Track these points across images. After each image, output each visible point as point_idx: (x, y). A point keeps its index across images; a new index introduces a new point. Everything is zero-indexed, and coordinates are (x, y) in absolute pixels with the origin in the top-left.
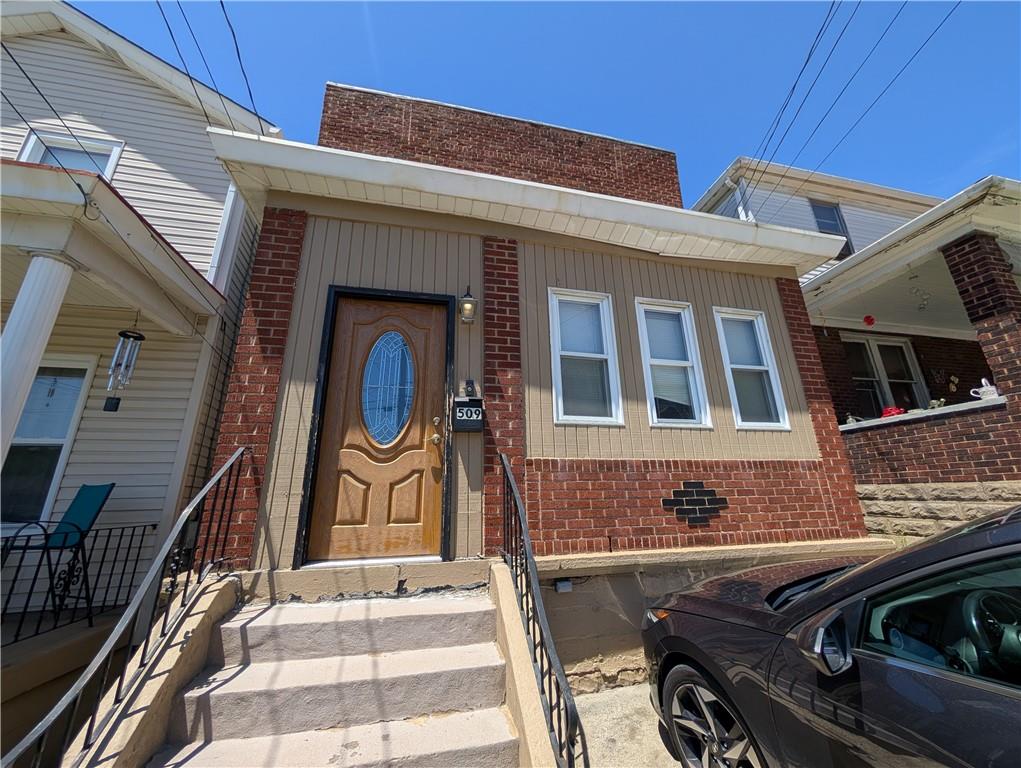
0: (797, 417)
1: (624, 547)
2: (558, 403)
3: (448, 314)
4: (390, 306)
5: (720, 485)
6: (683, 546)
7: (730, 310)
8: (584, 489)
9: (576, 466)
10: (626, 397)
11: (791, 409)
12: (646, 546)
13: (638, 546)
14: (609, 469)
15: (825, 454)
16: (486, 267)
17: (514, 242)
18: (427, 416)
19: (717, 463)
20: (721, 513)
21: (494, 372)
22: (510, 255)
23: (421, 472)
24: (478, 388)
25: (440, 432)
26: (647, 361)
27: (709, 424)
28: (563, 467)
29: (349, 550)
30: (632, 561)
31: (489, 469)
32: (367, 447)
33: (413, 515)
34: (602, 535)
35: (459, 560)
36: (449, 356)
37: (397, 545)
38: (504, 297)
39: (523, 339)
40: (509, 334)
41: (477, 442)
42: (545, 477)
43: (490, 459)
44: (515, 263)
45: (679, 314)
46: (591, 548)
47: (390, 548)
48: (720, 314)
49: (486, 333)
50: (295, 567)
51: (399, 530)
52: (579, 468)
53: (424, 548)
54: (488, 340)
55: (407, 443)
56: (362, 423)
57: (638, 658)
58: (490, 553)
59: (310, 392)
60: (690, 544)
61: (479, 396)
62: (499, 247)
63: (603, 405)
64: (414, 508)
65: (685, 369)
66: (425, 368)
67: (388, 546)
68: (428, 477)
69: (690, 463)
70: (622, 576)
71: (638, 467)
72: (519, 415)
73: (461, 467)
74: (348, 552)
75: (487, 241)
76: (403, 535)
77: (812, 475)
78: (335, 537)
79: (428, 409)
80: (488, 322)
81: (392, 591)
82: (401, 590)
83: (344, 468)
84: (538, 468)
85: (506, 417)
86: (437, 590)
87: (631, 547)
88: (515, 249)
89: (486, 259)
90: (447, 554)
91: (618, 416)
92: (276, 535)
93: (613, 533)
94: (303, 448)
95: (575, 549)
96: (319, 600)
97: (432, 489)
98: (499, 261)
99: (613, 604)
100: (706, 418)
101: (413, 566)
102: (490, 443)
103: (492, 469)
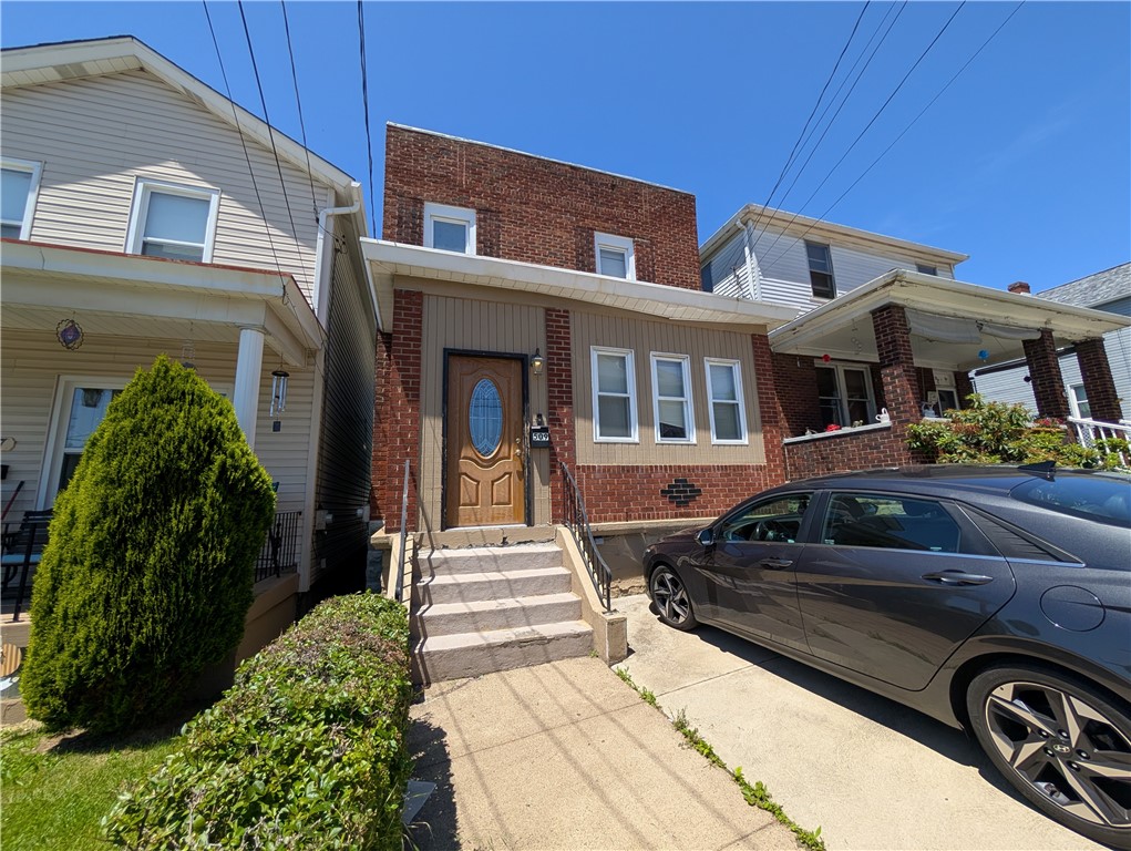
0: (754, 436)
1: (635, 519)
2: (596, 429)
3: (523, 367)
4: (484, 360)
5: (698, 481)
6: (672, 518)
7: (717, 359)
8: (612, 484)
9: (607, 469)
10: (641, 424)
11: (751, 430)
12: (649, 518)
13: (644, 518)
14: (628, 471)
15: (769, 460)
16: (548, 331)
17: (567, 312)
18: (512, 438)
19: (697, 467)
20: (697, 498)
21: (555, 408)
22: (565, 322)
23: (510, 474)
24: (545, 419)
25: (520, 448)
26: (656, 397)
27: (695, 442)
28: (599, 470)
29: (470, 521)
30: (640, 526)
31: (553, 472)
32: (475, 457)
33: (507, 500)
34: (622, 511)
35: (536, 526)
36: (525, 398)
37: (498, 518)
38: (561, 354)
39: (574, 384)
40: (564, 381)
41: (545, 454)
42: (588, 477)
43: (553, 463)
44: (568, 328)
45: (680, 363)
46: (615, 519)
47: (494, 519)
48: (709, 363)
49: (549, 380)
50: (442, 530)
51: (499, 509)
52: (609, 470)
53: (516, 519)
54: (550, 386)
55: (501, 455)
56: (471, 442)
57: (642, 581)
58: (555, 522)
59: (439, 424)
60: (676, 517)
61: (546, 425)
62: (557, 316)
63: (625, 430)
64: (507, 496)
65: (682, 402)
66: (509, 405)
67: (493, 519)
68: (514, 477)
69: (679, 467)
70: (633, 535)
71: (647, 470)
72: (572, 437)
73: (536, 471)
74: (469, 522)
75: (548, 311)
76: (501, 512)
77: (759, 474)
78: (461, 513)
79: (512, 433)
80: (550, 372)
81: (500, 543)
82: (505, 543)
83: (464, 471)
84: (584, 471)
85: (563, 438)
86: (525, 543)
87: (639, 518)
88: (567, 317)
89: (548, 326)
90: (530, 522)
91: (635, 437)
92: (429, 511)
93: (629, 510)
94: (439, 460)
95: (605, 520)
96: (459, 548)
97: (517, 485)
98: (557, 327)
99: (627, 552)
100: (693, 437)
101: (509, 529)
102: (553, 455)
103: (555, 472)
